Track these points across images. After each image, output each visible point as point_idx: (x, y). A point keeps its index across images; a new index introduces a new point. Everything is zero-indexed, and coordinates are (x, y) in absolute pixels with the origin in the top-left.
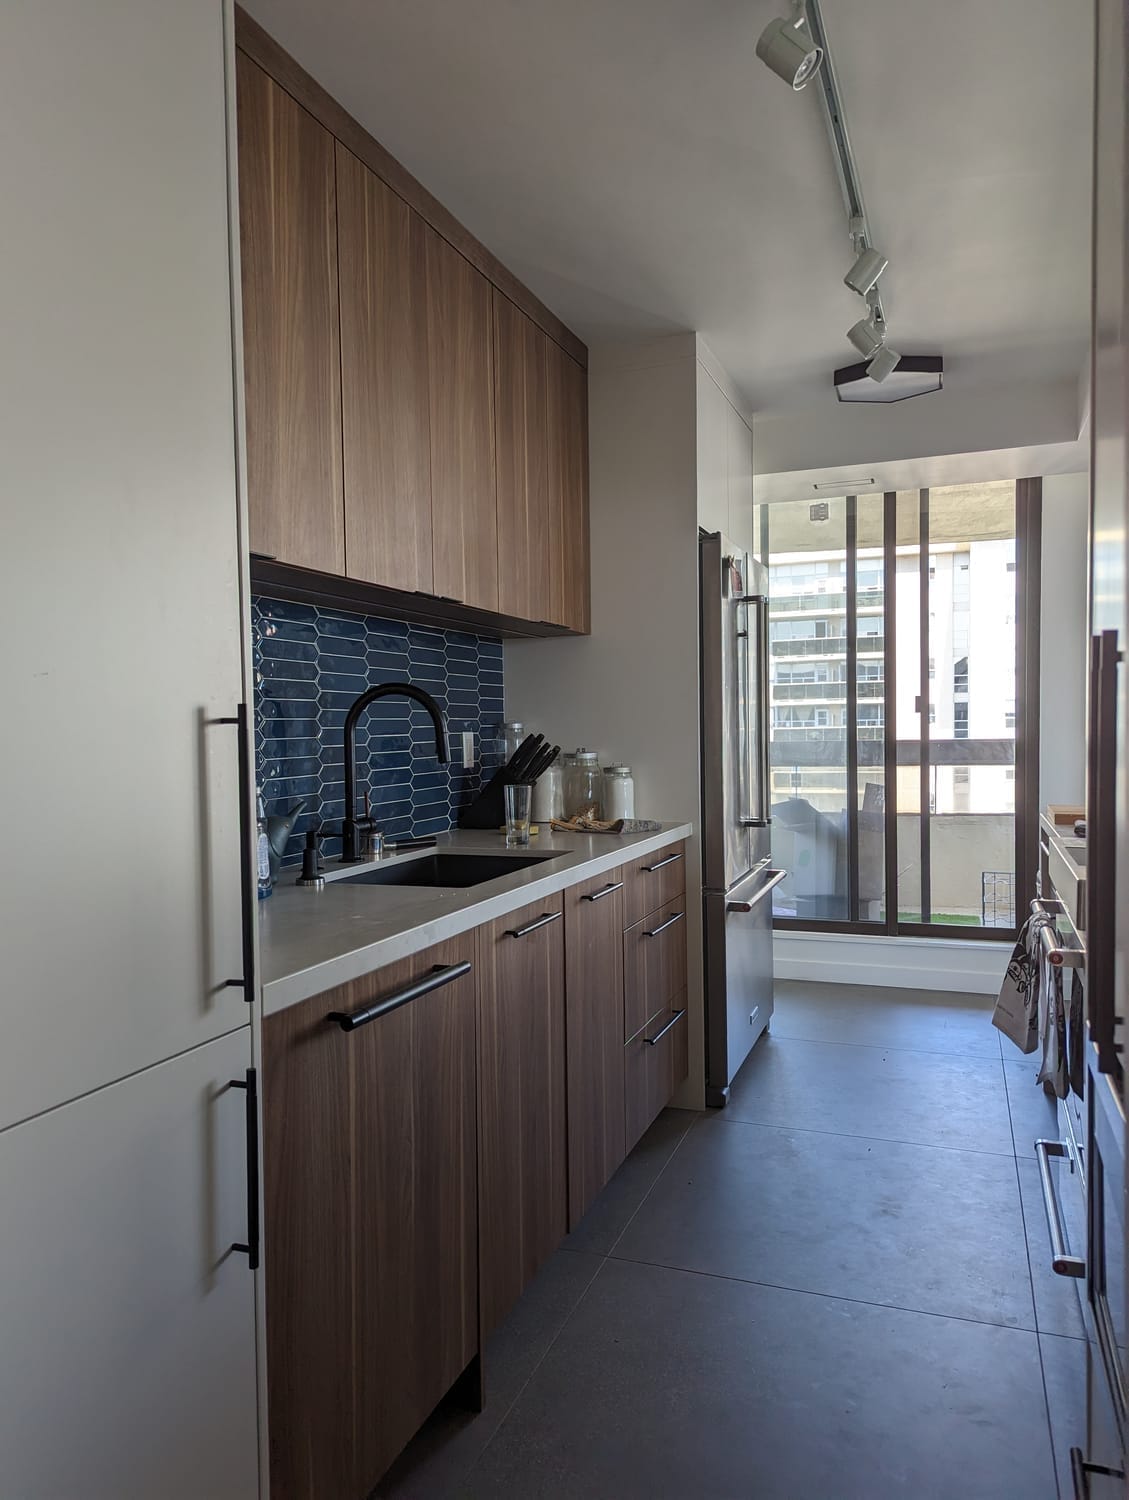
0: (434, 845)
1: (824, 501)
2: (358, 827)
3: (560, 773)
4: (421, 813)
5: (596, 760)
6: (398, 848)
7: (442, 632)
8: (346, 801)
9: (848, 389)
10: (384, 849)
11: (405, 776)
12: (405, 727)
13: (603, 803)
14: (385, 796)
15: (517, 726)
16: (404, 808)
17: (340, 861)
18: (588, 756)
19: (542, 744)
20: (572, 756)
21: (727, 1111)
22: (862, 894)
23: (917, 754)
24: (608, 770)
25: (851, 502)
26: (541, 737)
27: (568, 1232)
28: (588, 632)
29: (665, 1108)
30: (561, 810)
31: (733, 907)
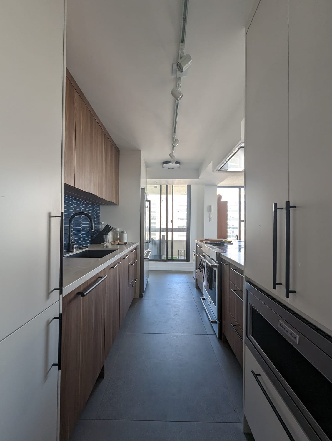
0: (87, 248)
1: (156, 185)
2: (71, 244)
3: (112, 232)
4: (83, 241)
5: (120, 230)
6: (79, 249)
7: (89, 203)
8: (69, 238)
9: (165, 165)
10: (76, 249)
11: (80, 233)
12: (80, 222)
13: (121, 239)
14: (76, 237)
15: (103, 223)
16: (80, 240)
17: (67, 252)
18: (118, 229)
19: (109, 226)
20: (115, 229)
21: (143, 297)
22: (162, 255)
23: (171, 230)
24: (122, 232)
25: (161, 186)
26: (109, 225)
27: (119, 330)
28: (118, 205)
29: (134, 298)
30: (112, 240)
31: (145, 258)
